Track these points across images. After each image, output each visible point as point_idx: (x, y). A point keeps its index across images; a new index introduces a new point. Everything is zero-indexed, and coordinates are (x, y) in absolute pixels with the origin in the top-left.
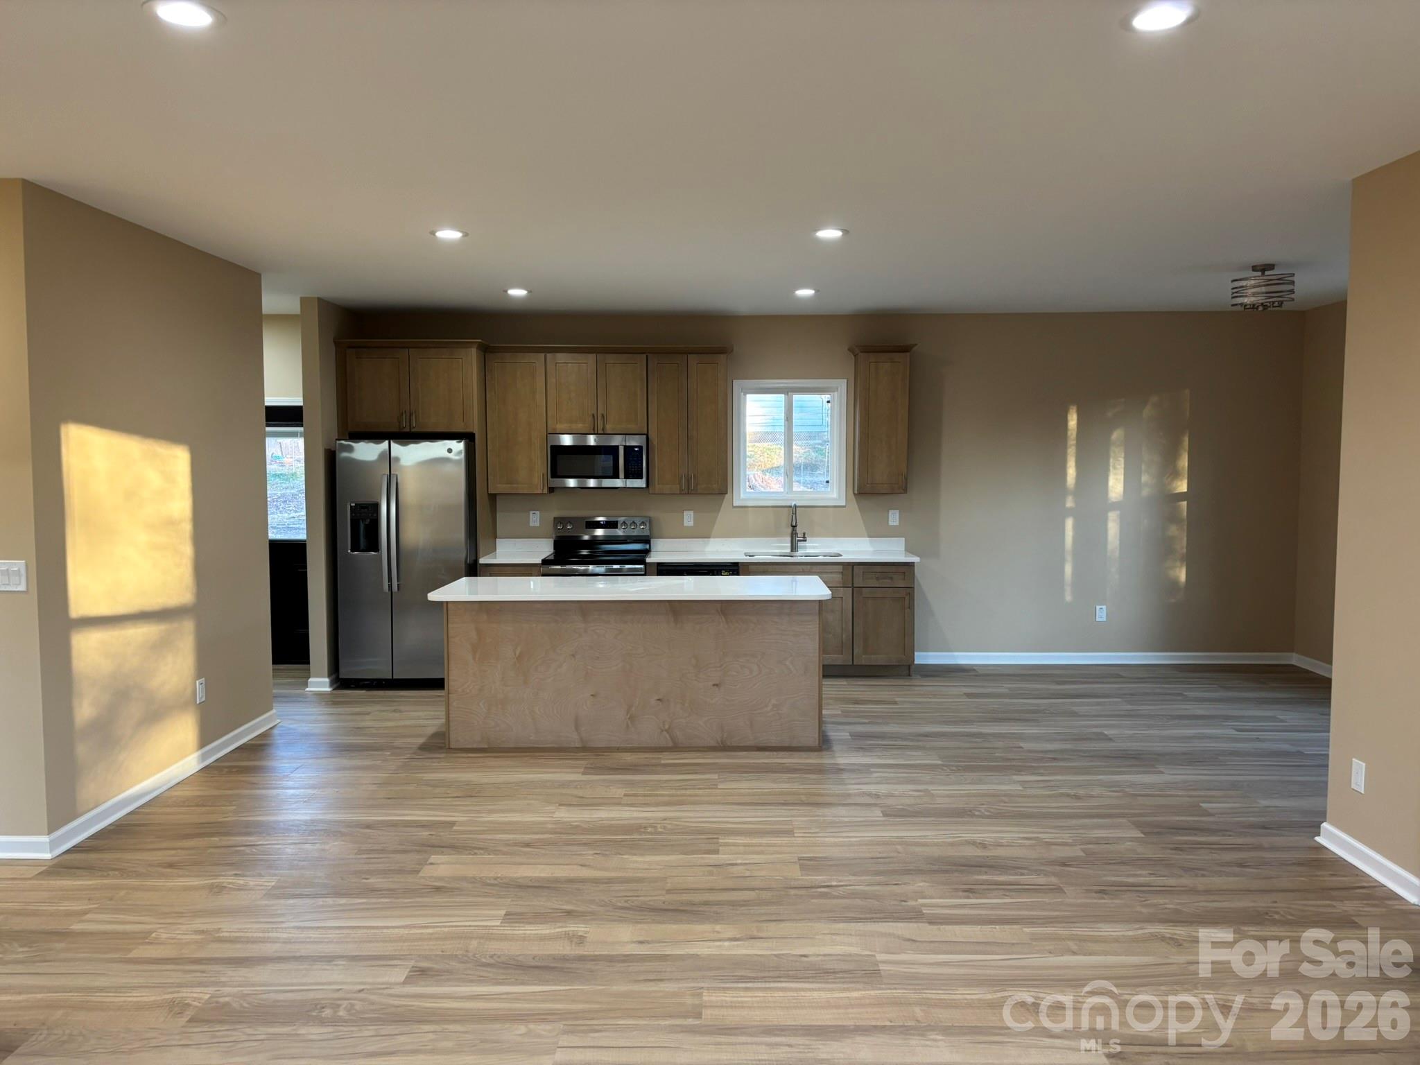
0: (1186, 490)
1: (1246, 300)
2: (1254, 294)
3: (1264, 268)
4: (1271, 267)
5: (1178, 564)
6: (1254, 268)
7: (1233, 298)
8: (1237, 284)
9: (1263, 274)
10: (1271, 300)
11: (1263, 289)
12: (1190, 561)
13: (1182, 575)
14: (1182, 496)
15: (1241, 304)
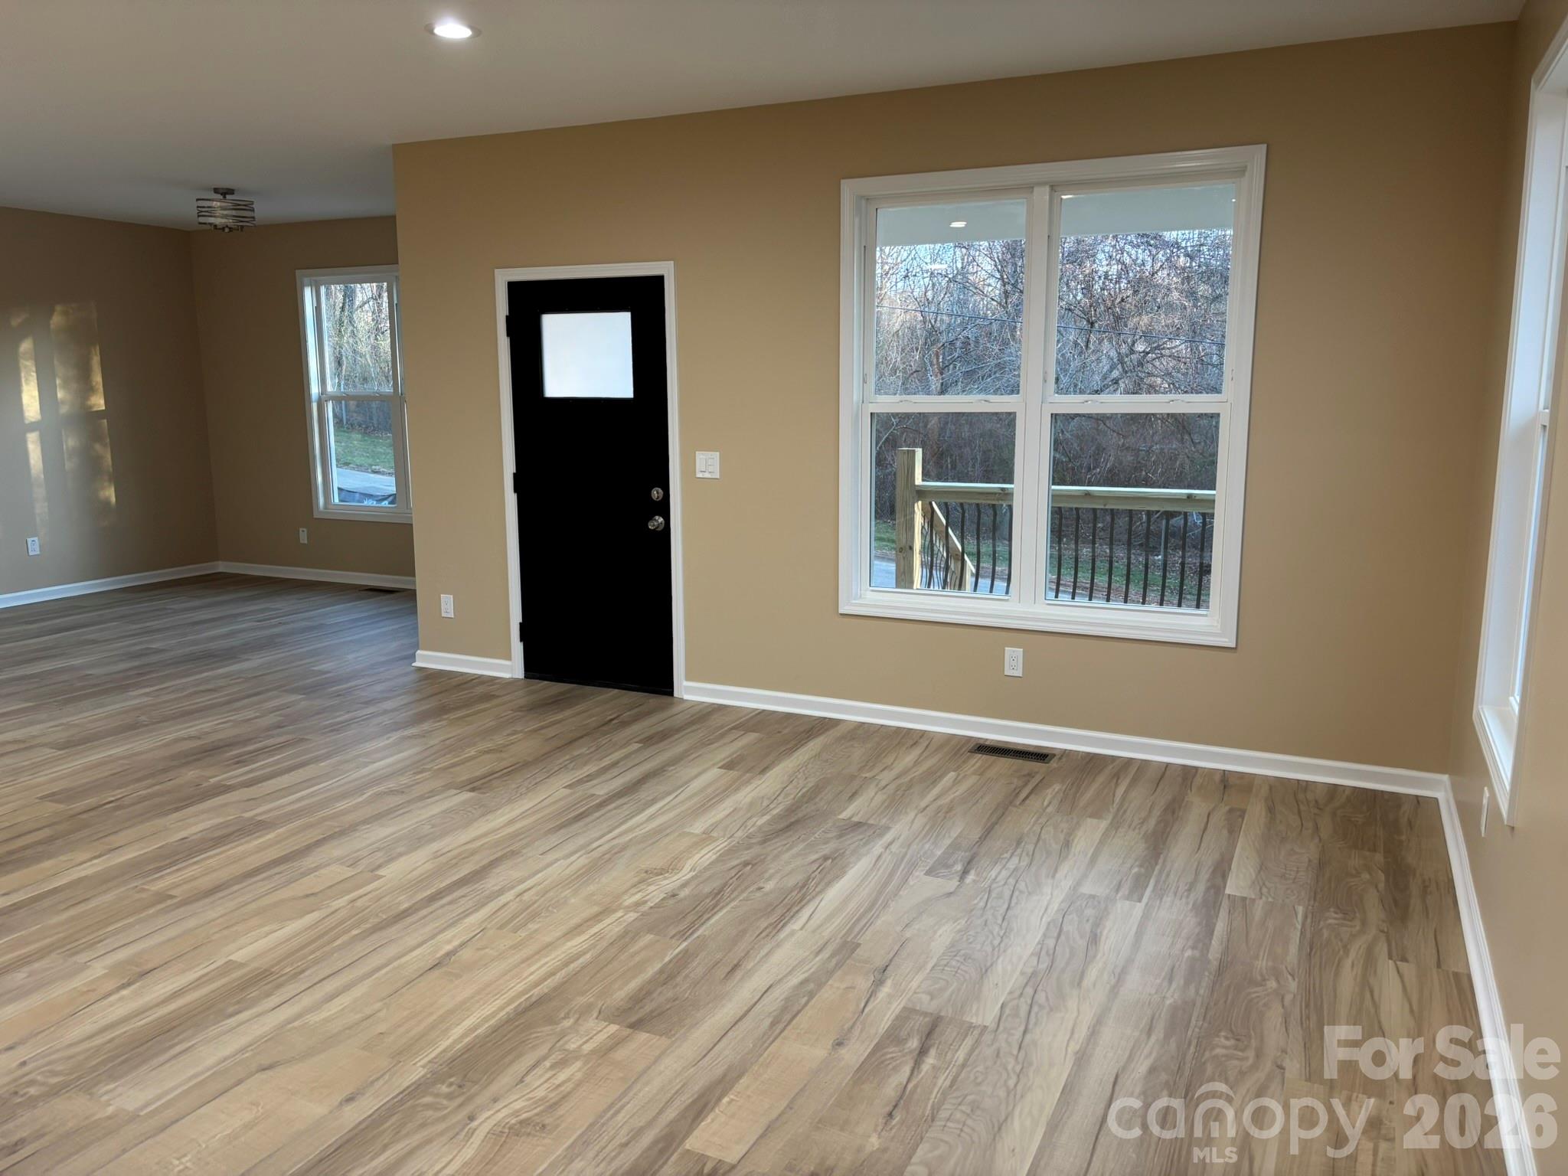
0: (104, 408)
1: (212, 220)
2: (225, 217)
3: (225, 192)
4: (231, 191)
5: (106, 484)
6: (216, 191)
7: (199, 216)
8: (201, 203)
9: (225, 197)
10: (241, 224)
11: (234, 213)
12: (117, 480)
13: (110, 493)
14: (100, 414)
15: (210, 224)
